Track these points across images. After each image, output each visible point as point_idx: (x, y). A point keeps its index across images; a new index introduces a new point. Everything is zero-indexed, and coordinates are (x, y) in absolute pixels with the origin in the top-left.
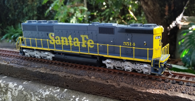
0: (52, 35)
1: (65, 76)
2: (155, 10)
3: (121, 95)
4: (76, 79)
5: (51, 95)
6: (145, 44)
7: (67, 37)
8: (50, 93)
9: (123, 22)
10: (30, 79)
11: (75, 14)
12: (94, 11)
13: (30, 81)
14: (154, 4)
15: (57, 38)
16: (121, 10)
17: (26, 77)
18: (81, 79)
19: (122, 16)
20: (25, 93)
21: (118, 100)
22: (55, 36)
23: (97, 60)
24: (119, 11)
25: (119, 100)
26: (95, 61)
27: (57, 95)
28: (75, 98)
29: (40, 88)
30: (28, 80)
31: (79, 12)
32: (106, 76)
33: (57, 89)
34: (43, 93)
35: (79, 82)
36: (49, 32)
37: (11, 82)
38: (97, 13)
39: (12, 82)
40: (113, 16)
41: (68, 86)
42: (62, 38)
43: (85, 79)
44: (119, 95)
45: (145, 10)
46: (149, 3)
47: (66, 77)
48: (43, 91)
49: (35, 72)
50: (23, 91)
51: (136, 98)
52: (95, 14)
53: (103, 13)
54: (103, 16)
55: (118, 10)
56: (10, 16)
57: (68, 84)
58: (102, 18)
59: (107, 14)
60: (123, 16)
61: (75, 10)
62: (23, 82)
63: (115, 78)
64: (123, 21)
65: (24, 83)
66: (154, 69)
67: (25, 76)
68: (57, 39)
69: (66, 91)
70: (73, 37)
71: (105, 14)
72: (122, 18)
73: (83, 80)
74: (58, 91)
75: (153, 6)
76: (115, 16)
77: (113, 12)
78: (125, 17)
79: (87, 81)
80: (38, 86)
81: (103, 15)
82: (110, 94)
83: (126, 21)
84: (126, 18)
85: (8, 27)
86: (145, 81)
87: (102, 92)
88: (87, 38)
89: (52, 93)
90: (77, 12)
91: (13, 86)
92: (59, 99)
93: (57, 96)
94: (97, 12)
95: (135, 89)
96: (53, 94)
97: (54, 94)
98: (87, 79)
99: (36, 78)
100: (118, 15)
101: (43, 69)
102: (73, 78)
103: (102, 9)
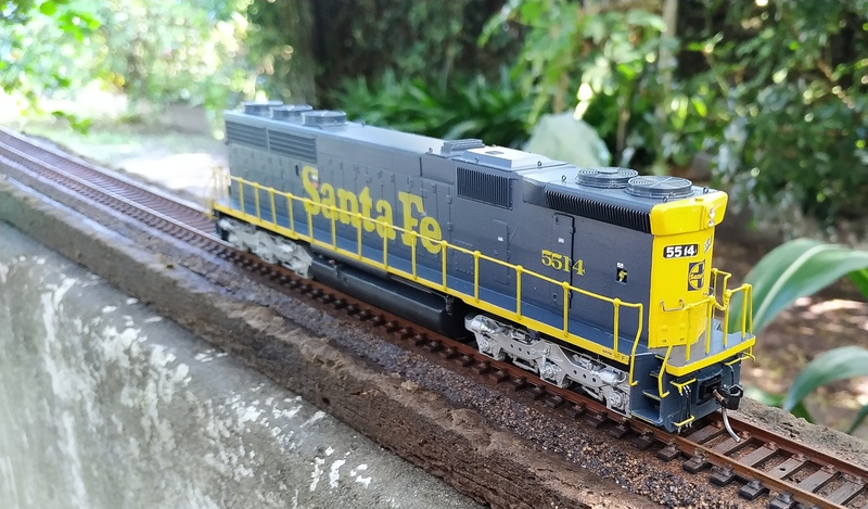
0: (310, 174)
1: (319, 360)
3: (491, 489)
4: (351, 381)
5: (263, 427)
6: (622, 274)
7: (357, 193)
8: (263, 415)
9: (836, 96)
10: (223, 344)
11: (608, 48)
12: (705, 33)
13: (223, 352)
15: (327, 192)
16: (832, 38)
17: (213, 335)
18: (366, 385)
19: (834, 67)
20: (190, 396)
21: (480, 504)
22: (319, 182)
23: (445, 311)
24: (823, 40)
25: (484, 505)
26: (434, 313)
27: (280, 431)
28: (332, 459)
29: (237, 390)
30: (218, 347)
31: (627, 40)
32: (466, 387)
33: (288, 407)
34: (240, 411)
35: (358, 394)
36: (303, 163)
37: (160, 343)
38: (718, 45)
39: (164, 345)
40: (791, 63)
41: (326, 401)
42: (341, 192)
43: (376, 387)
44: (485, 486)
47: (322, 363)
48: (241, 405)
49: (234, 320)
50: (185, 389)
52: (708, 48)
53: (746, 48)
54: (744, 63)
55: (817, 37)
56: (358, 34)
57: (327, 395)
58: (739, 68)
59: (765, 52)
60: (842, 68)
61: (610, 27)
62: (196, 353)
63: (493, 404)
64: (836, 90)
65: (201, 357)
66: (645, 396)
67: (209, 329)
68: (324, 194)
69: (318, 423)
70: (375, 197)
71: (754, 53)
72: (835, 77)
73: (372, 391)
74: (291, 413)
76: (800, 63)
77: (793, 46)
78: (853, 71)
79: (384, 397)
80: (237, 379)
81: (745, 55)
82: (455, 474)
83: (852, 90)
84: (856, 74)
85: (347, 83)
86: (603, 446)
87: (429, 457)
88: (420, 209)
89: (265, 419)
90: (616, 37)
91: (163, 363)
92: (283, 450)
93: (280, 434)
94: (719, 38)
95: (539, 474)
96: (267, 424)
97: (273, 423)
98: (383, 388)
99: (239, 347)
100: (815, 62)
101: (262, 315)
102: (343, 374)
103: (746, 25)
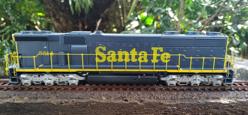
1: (60, 103)
2: (68, 27)
4: (81, 104)
14: (67, 22)
18: (88, 103)
35: (85, 107)
43: (94, 102)
45: (58, 27)
46: (61, 20)
47: (62, 103)
51: (164, 112)
73: (92, 104)
75: (66, 23)
79: (98, 104)
95: (164, 102)
98: (98, 101)
102: (76, 103)
